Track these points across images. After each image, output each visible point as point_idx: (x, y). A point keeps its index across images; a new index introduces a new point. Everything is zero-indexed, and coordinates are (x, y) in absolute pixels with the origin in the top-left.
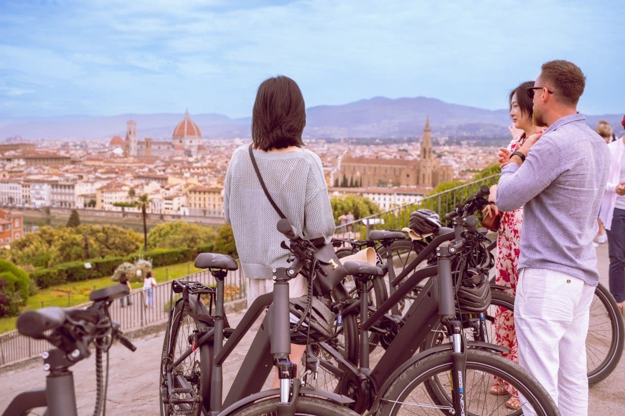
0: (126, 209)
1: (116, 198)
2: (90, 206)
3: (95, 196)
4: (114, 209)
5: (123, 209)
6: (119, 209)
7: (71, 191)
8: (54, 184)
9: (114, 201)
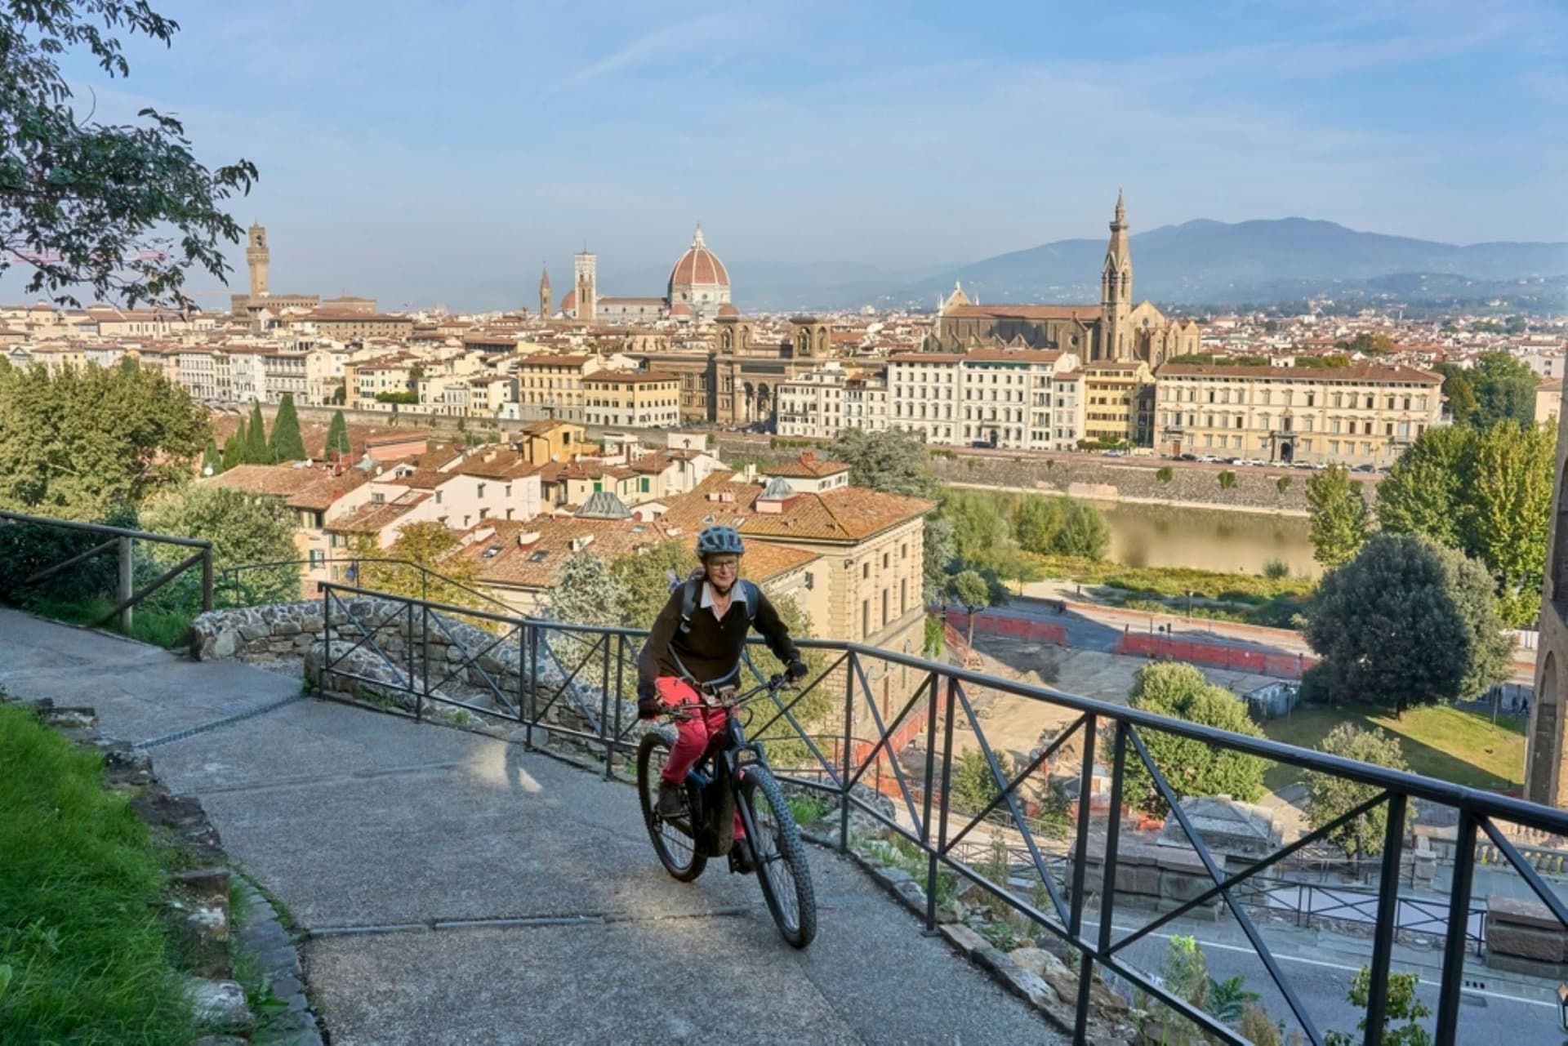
0: (401, 408)
1: (383, 383)
2: (334, 403)
3: (343, 381)
4: (379, 407)
5: (395, 409)
6: (389, 407)
7: (301, 369)
8: (270, 356)
9: (378, 390)
